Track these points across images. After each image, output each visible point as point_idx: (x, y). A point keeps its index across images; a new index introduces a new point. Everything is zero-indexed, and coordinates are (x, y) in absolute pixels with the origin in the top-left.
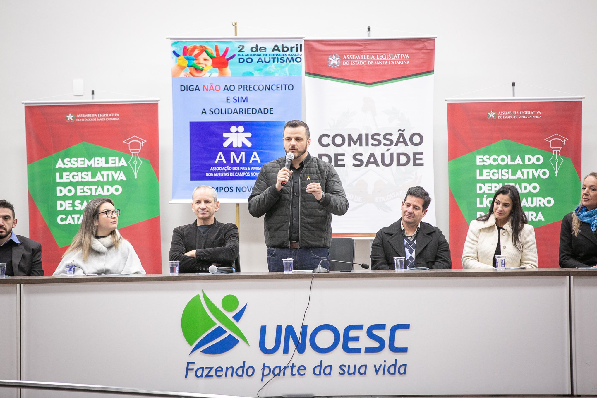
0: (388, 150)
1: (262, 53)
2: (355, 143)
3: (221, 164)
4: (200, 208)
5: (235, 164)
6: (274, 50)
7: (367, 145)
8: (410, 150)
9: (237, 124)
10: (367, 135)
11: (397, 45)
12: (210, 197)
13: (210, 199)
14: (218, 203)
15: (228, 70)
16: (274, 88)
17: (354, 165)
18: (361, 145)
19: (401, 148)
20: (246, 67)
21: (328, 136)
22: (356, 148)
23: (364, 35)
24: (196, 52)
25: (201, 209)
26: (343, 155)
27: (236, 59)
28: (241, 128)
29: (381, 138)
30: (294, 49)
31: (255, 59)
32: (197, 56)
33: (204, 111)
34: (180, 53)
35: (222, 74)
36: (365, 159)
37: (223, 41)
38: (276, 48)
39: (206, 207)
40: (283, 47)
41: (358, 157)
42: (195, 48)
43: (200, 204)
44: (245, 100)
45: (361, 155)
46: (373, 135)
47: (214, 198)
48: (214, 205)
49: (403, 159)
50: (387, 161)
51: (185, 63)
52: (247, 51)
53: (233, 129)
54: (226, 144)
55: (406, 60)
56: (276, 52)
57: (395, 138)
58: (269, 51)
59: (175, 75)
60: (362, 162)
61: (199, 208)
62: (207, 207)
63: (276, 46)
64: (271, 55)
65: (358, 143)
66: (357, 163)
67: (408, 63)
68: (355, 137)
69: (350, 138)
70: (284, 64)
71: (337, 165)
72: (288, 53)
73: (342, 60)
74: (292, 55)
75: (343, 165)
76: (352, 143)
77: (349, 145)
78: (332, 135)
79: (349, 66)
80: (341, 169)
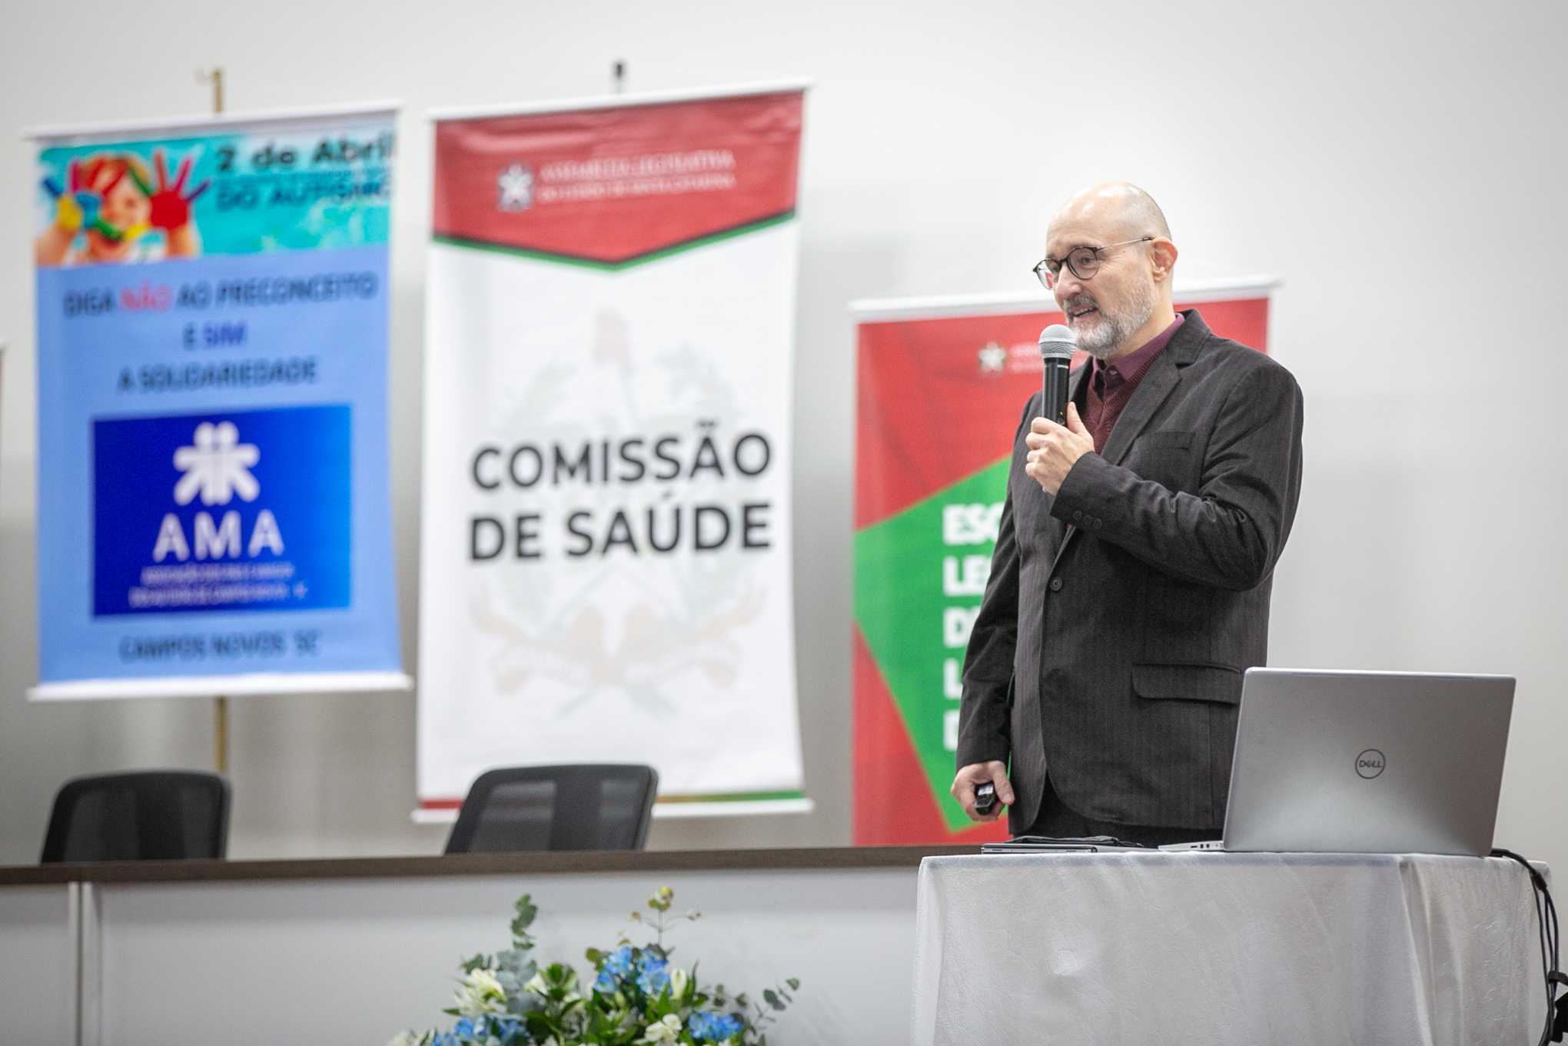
0: (667, 495)
1: (286, 173)
2: (572, 472)
3: (171, 559)
5: (209, 560)
6: (318, 158)
7: (605, 477)
8: (731, 491)
9: (215, 419)
10: (606, 447)
11: (694, 121)
15: (192, 234)
16: (320, 288)
17: (571, 553)
18: (588, 479)
19: (706, 488)
20: (239, 222)
21: (496, 452)
22: (575, 493)
23: (604, 95)
24: (105, 178)
26: (537, 517)
27: (209, 199)
28: (227, 433)
29: (644, 453)
30: (375, 153)
31: (266, 192)
32: (107, 190)
33: (126, 381)
34: (65, 183)
35: (175, 248)
36: (598, 528)
37: (181, 137)
38: (324, 152)
40: (343, 148)
41: (581, 524)
42: (99, 166)
44: (234, 335)
45: (586, 514)
46: (625, 445)
49: (712, 528)
50: (664, 536)
51: (76, 219)
52: (243, 165)
53: (205, 435)
54: (184, 492)
55: (722, 171)
56: (324, 166)
57: (686, 453)
58: (304, 164)
59: (46, 260)
60: (590, 539)
63: (323, 145)
64: (310, 175)
65: (580, 474)
66: (579, 544)
67: (725, 182)
68: (572, 454)
69: (559, 458)
70: (347, 205)
71: (521, 554)
72: (358, 165)
73: (538, 183)
74: (370, 172)
75: (536, 555)
76: (564, 475)
77: (556, 481)
78: (508, 446)
79: (559, 204)
80: (530, 567)
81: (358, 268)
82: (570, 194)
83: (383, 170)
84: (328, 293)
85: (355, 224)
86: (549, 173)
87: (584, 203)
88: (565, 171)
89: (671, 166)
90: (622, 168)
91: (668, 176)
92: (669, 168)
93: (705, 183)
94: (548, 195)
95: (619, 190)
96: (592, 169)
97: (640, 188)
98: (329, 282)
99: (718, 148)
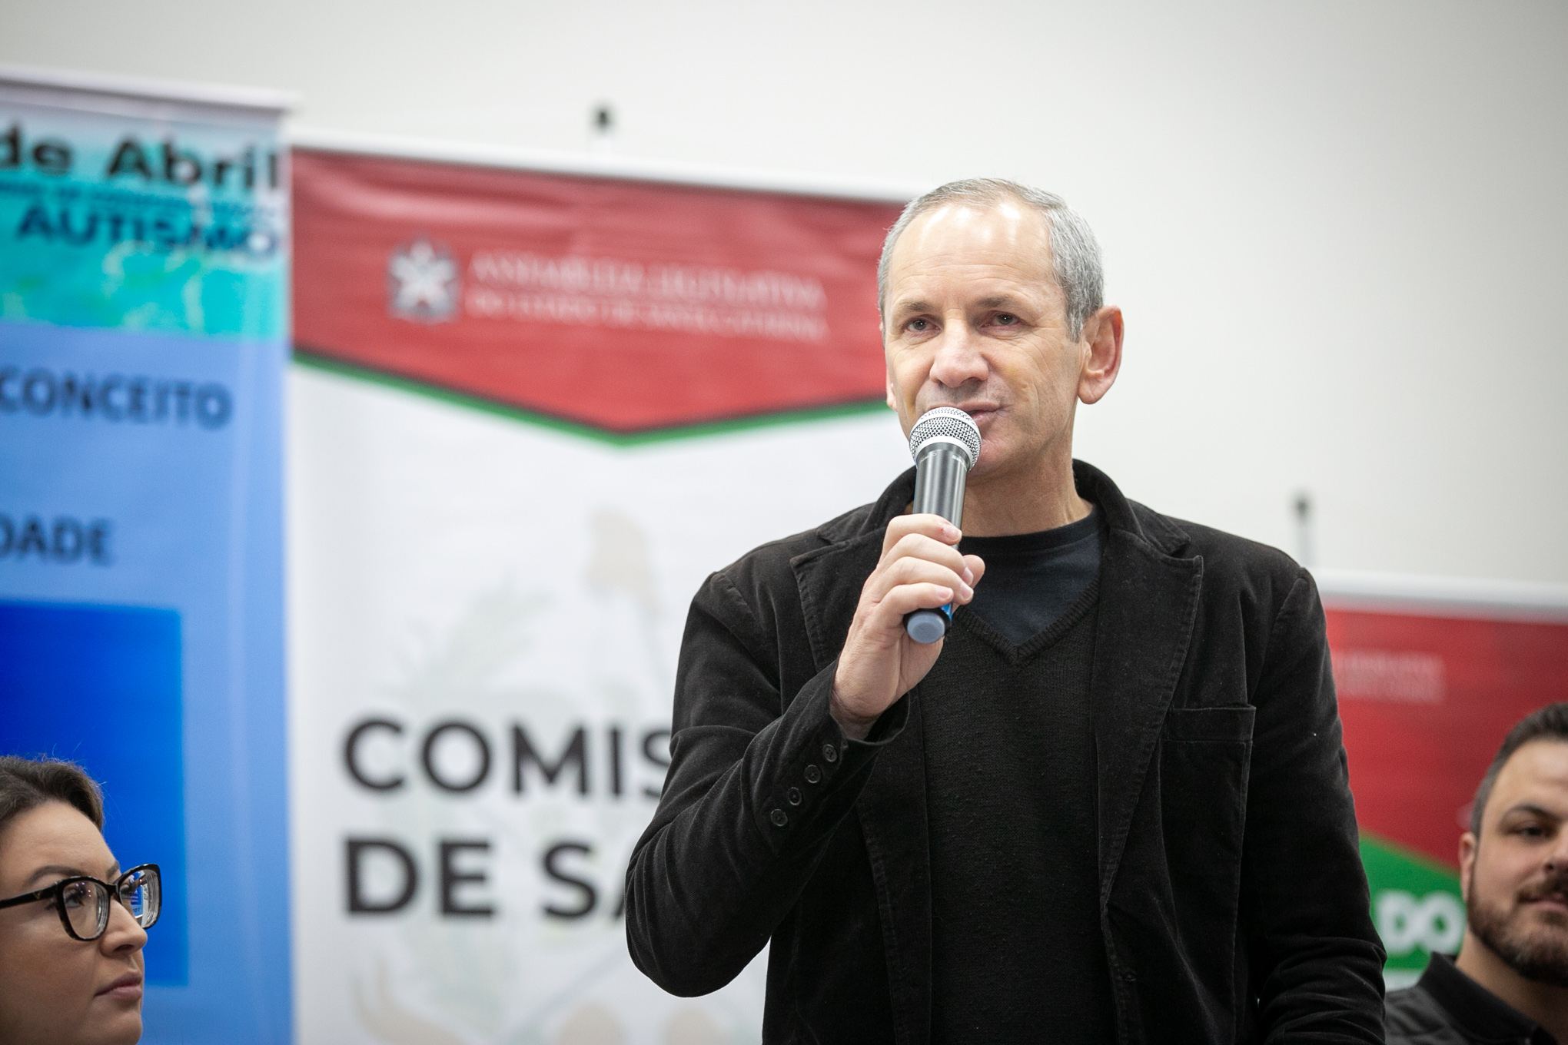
1: (50, 183)
2: (551, 775)
4: (935, 371)
6: (116, 166)
7: (617, 787)
10: (615, 737)
11: (767, 227)
12: (1029, 276)
13: (1029, 296)
14: (1110, 327)
16: (120, 398)
17: (554, 913)
18: (583, 787)
21: (394, 727)
22: (557, 810)
25: (940, 383)
26: (481, 846)
30: (234, 178)
31: (11, 209)
36: (605, 874)
38: (129, 158)
39: (978, 366)
40: (170, 159)
41: (570, 864)
43: (935, 341)
45: (583, 849)
46: (651, 738)
47: (1064, 281)
48: (1066, 342)
55: (806, 312)
56: (130, 183)
58: (88, 171)
60: (590, 894)
61: (924, 375)
62: (993, 367)
63: (127, 147)
64: (97, 196)
65: (568, 779)
66: (568, 898)
67: (810, 329)
68: (550, 743)
69: (523, 746)
70: (177, 259)
71: (449, 908)
72: (200, 193)
73: (465, 278)
74: (219, 209)
75: (485, 912)
76: (533, 778)
77: (518, 785)
78: (418, 721)
79: (507, 321)
80: (472, 931)
81: (198, 376)
82: (527, 307)
83: (249, 211)
84: (136, 407)
85: (192, 292)
86: (485, 266)
87: (556, 327)
88: (522, 269)
89: (717, 291)
90: (630, 279)
91: (714, 305)
92: (712, 292)
93: (778, 326)
94: (485, 303)
95: (624, 314)
96: (572, 273)
97: (661, 317)
98: (137, 391)
99: (800, 274)
